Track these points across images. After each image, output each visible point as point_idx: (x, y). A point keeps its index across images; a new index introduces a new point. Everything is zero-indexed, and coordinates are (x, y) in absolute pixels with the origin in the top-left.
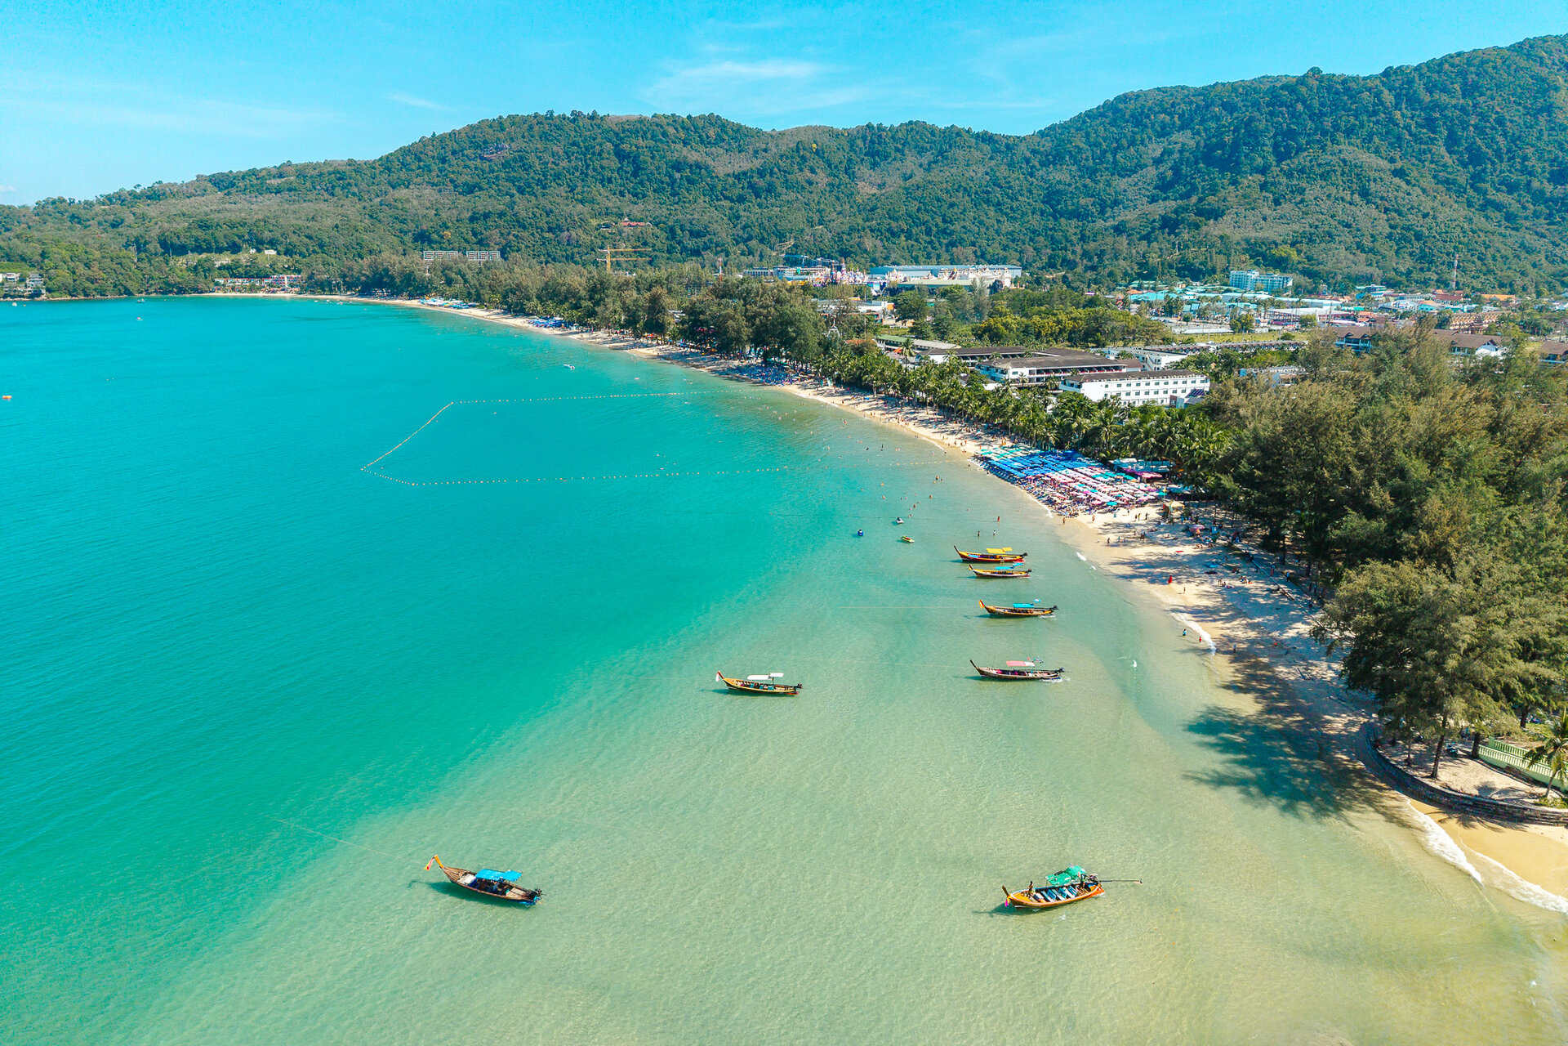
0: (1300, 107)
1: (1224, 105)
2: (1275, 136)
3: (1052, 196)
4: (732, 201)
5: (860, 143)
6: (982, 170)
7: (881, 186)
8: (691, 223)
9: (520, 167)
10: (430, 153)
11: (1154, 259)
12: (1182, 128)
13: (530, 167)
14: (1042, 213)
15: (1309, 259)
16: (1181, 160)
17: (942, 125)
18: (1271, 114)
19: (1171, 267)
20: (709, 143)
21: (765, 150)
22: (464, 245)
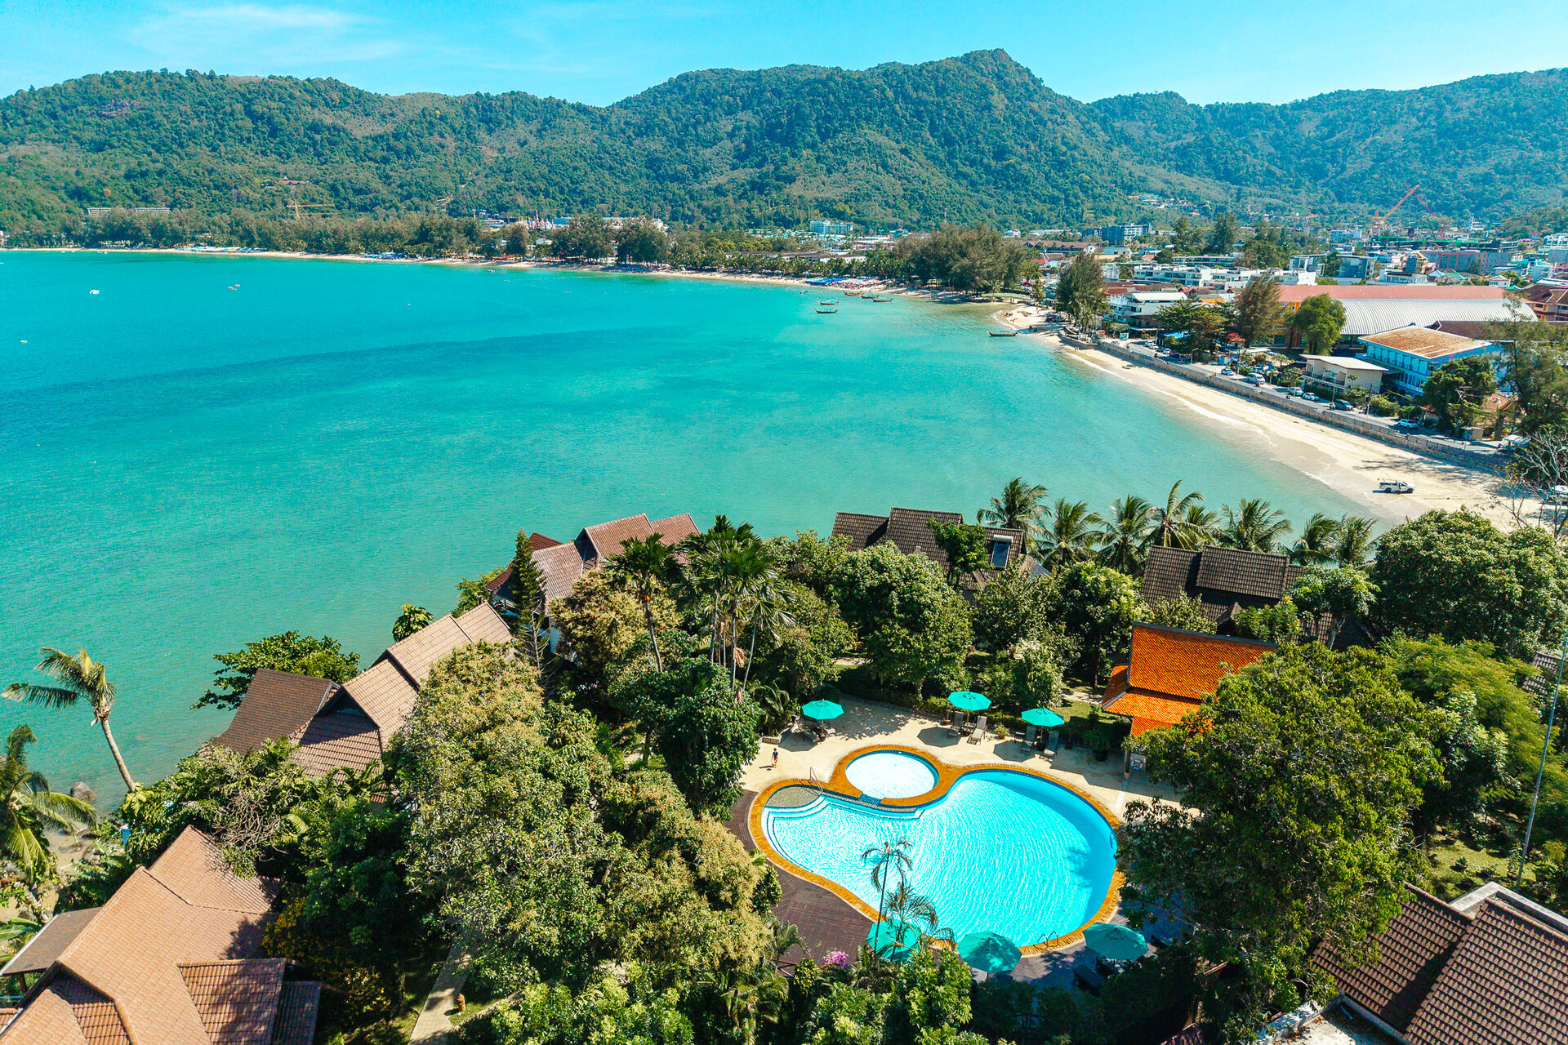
0: (831, 97)
1: (773, 91)
2: (817, 119)
3: (653, 162)
4: (376, 162)
5: (472, 109)
6: (588, 139)
7: (502, 150)
8: (350, 182)
9: (148, 125)
10: (35, 108)
11: (757, 213)
12: (744, 109)
13: (159, 125)
14: (648, 177)
15: (858, 212)
16: (750, 135)
17: (541, 96)
18: (813, 102)
19: (770, 219)
20: (334, 106)
21: (392, 115)
22: (129, 202)
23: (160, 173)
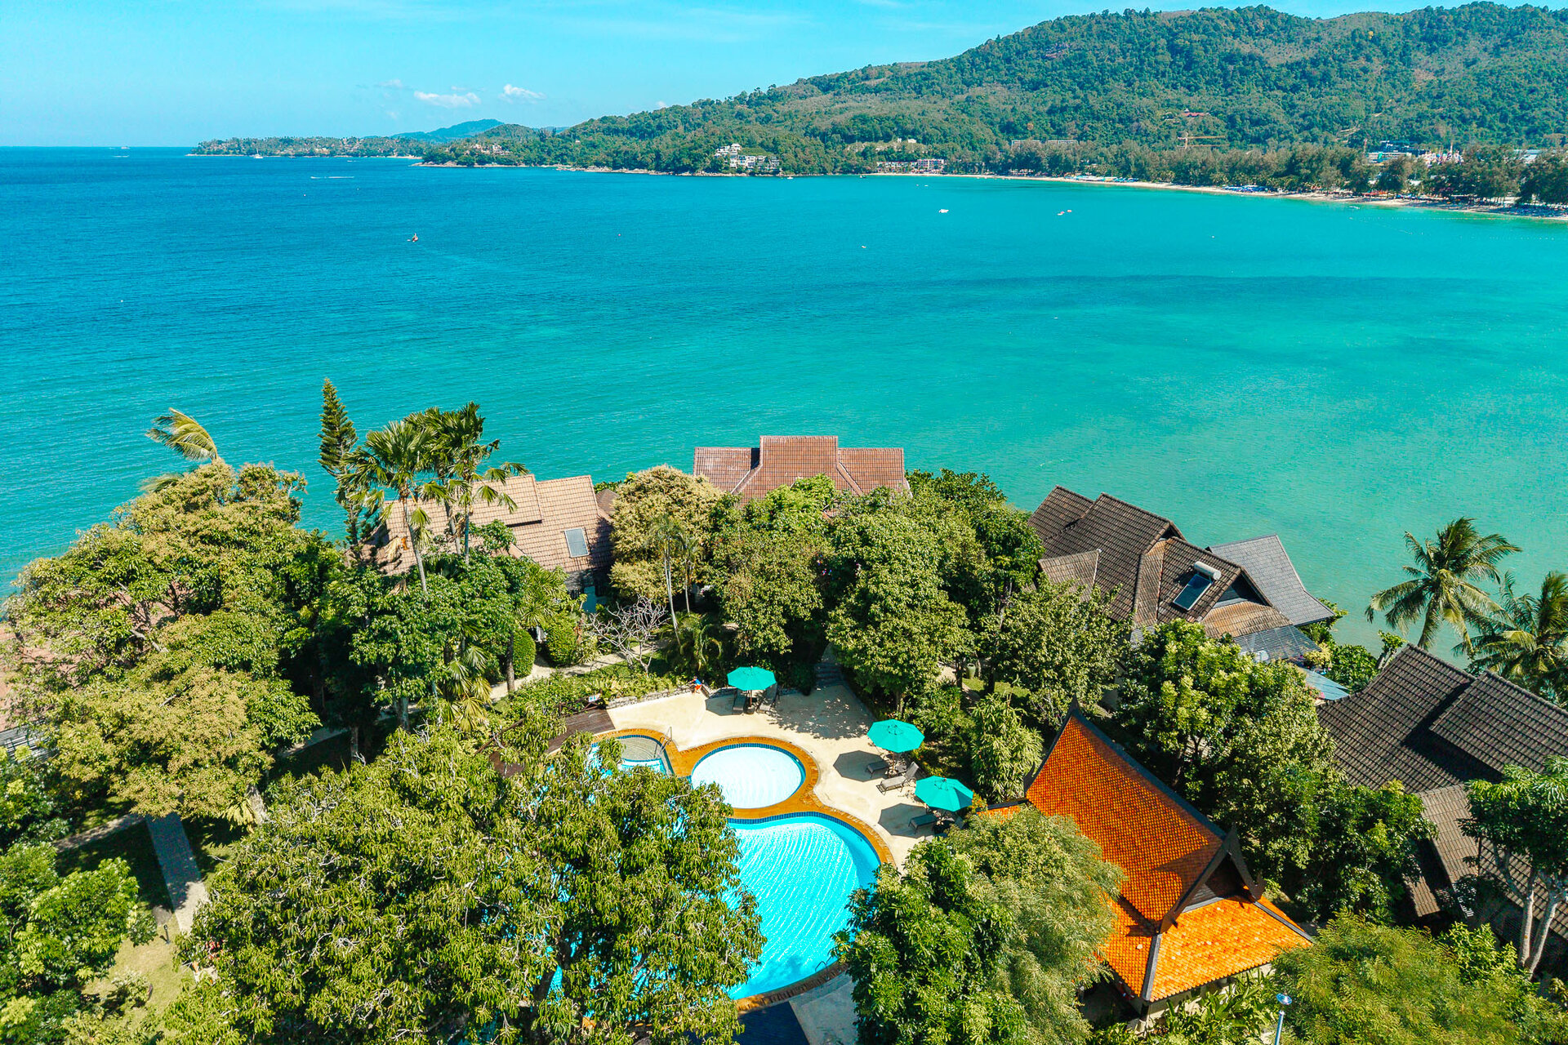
4: (1285, 90)
5: (1416, 28)
7: (1439, 72)
8: (1250, 112)
9: (1079, 64)
10: (996, 54)
13: (1089, 64)
20: (1257, 34)
21: (1317, 40)
22: (1044, 135)
23: (1077, 108)
